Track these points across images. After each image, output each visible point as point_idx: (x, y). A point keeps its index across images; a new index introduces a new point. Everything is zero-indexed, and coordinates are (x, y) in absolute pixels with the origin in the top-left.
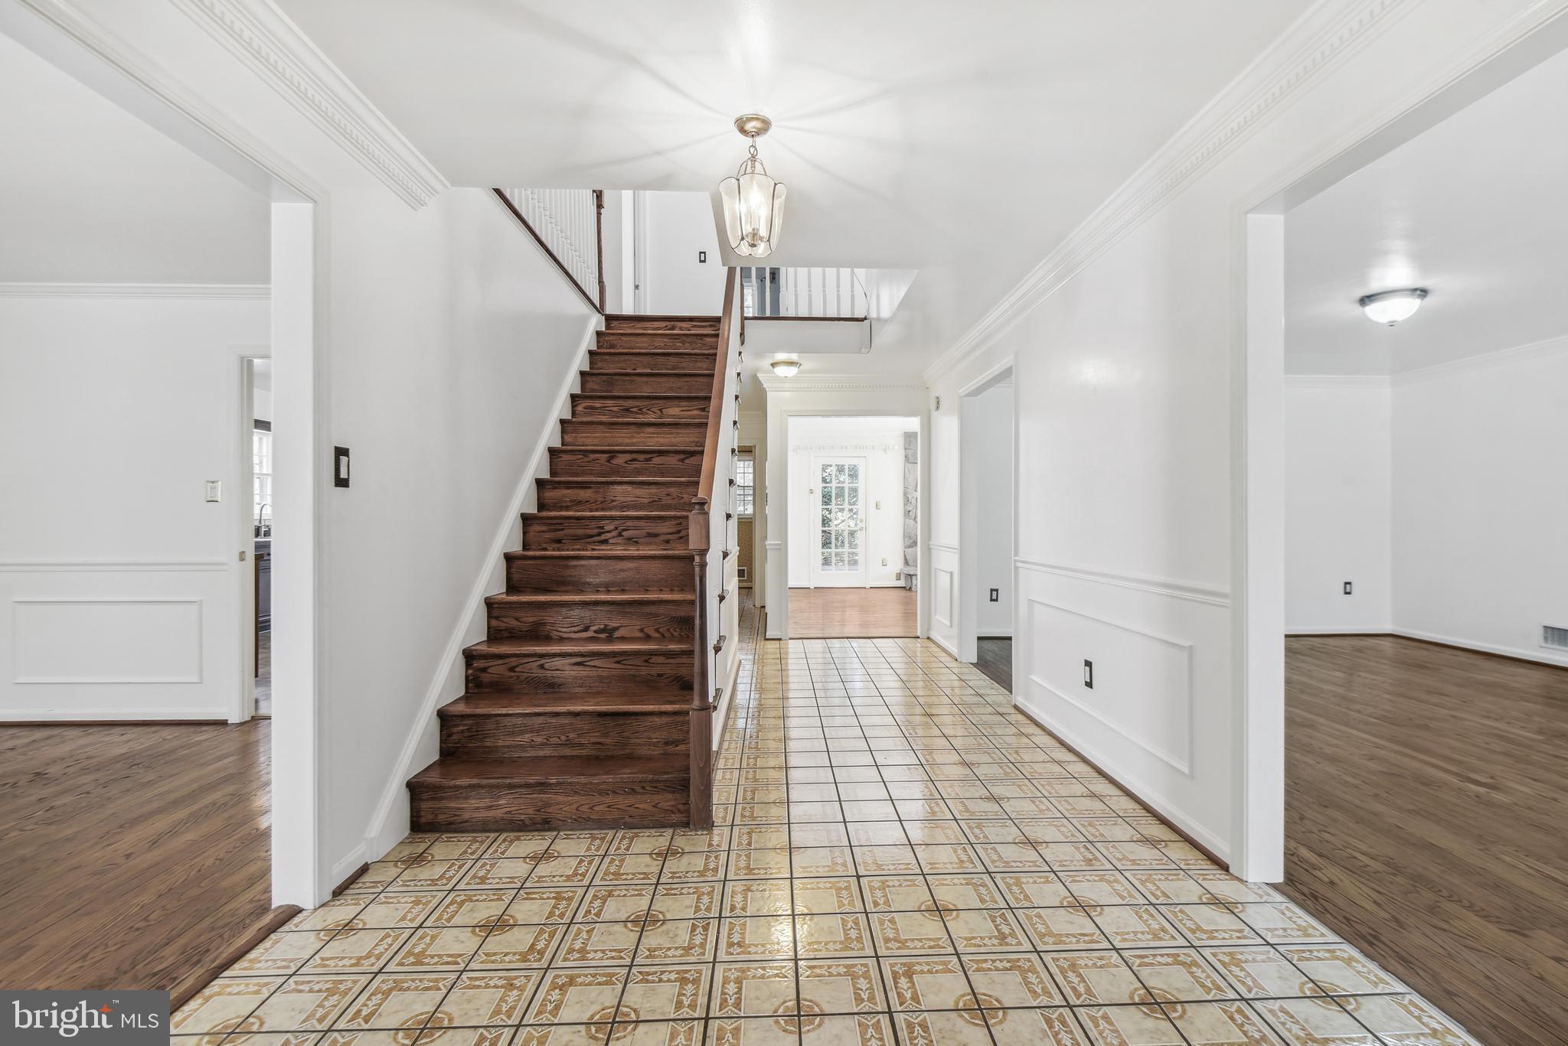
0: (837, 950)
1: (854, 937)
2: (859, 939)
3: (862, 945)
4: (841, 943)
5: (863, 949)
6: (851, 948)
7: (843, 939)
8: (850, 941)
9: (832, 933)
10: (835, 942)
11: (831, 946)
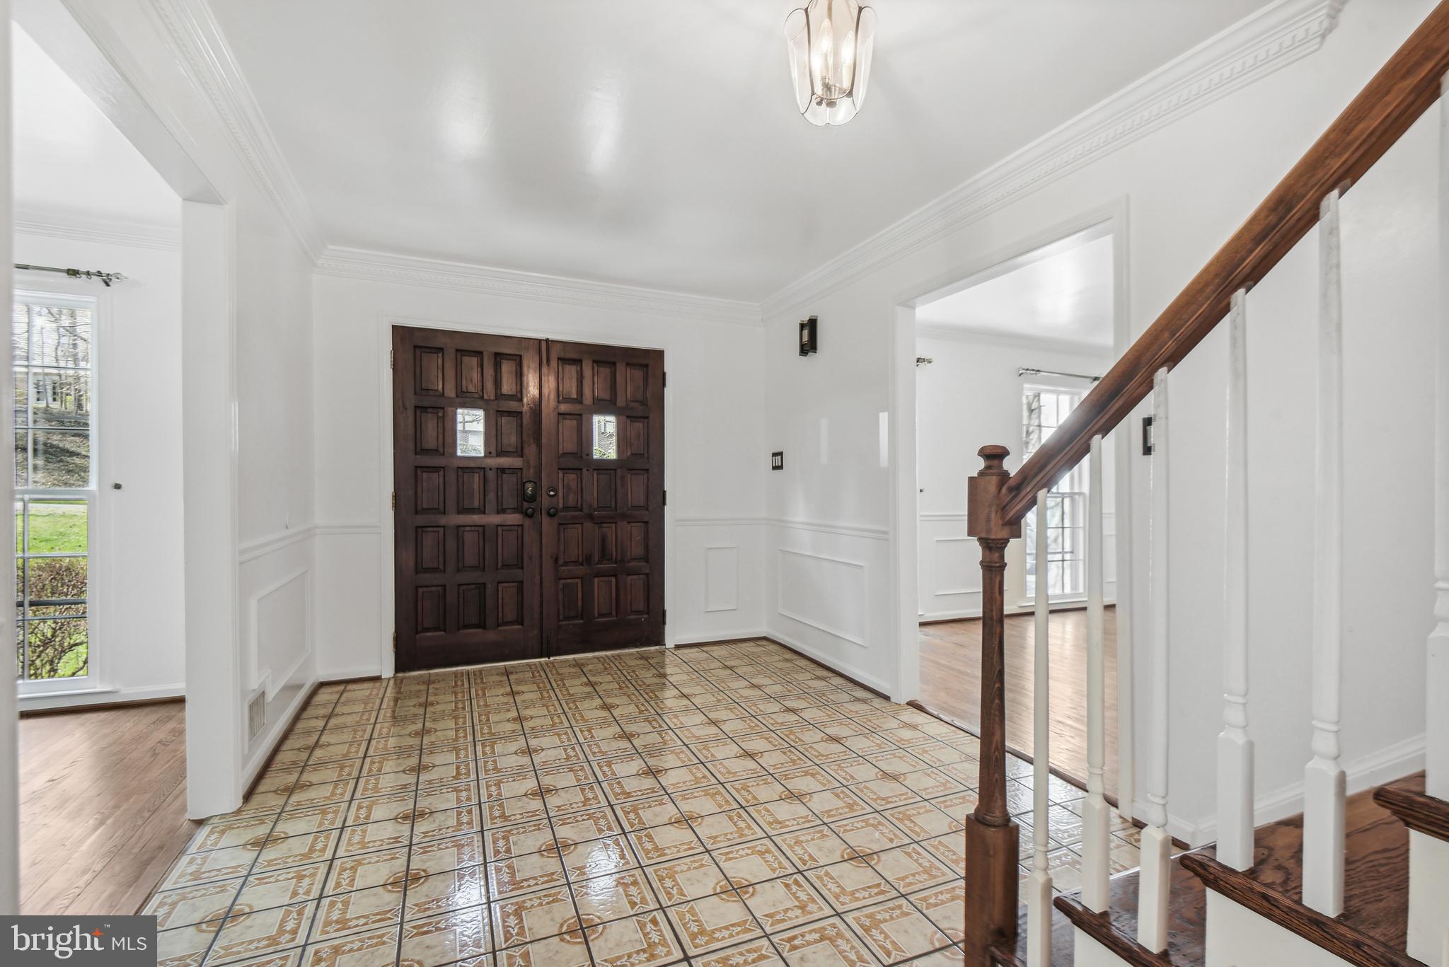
0: (679, 865)
1: (667, 879)
2: (661, 879)
3: (658, 873)
4: (676, 872)
5: (656, 871)
6: (666, 869)
7: (676, 876)
8: (669, 875)
9: (688, 880)
10: (682, 871)
11: (685, 868)
